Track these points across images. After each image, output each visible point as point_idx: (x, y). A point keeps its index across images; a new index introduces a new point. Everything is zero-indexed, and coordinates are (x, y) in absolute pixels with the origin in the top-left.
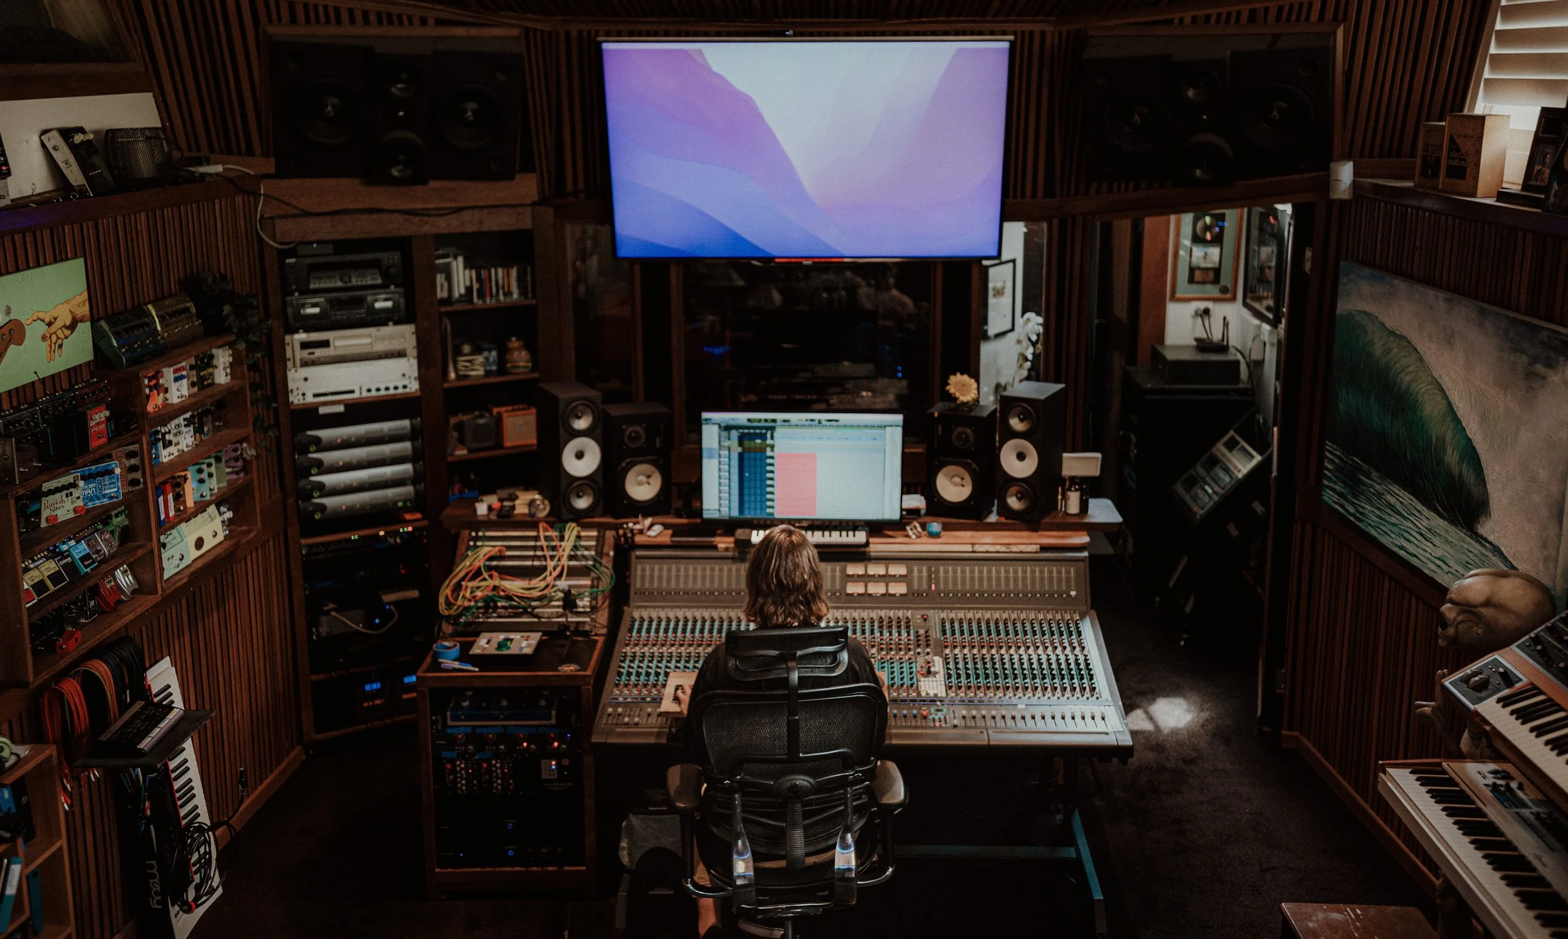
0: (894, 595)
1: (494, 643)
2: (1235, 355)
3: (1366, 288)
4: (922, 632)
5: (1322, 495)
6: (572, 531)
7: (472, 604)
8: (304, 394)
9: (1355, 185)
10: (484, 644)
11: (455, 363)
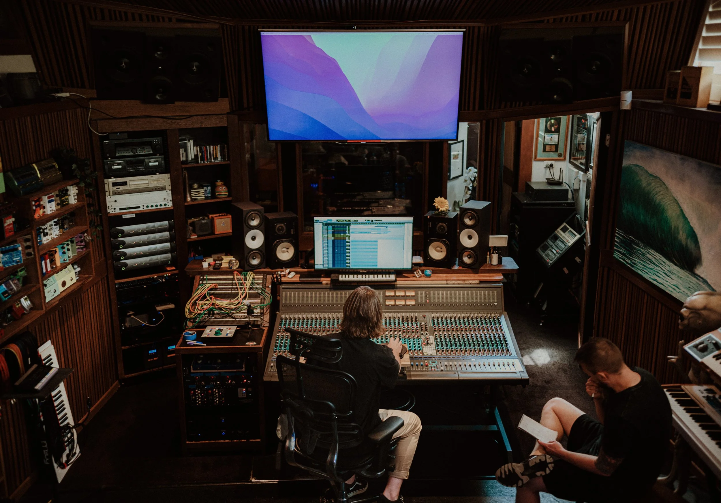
0: (409, 305)
1: (214, 332)
2: (565, 186)
3: (638, 153)
4: (423, 323)
5: (613, 254)
6: (250, 276)
7: (202, 312)
8: (115, 209)
9: (633, 103)
10: (209, 332)
11: (190, 194)
